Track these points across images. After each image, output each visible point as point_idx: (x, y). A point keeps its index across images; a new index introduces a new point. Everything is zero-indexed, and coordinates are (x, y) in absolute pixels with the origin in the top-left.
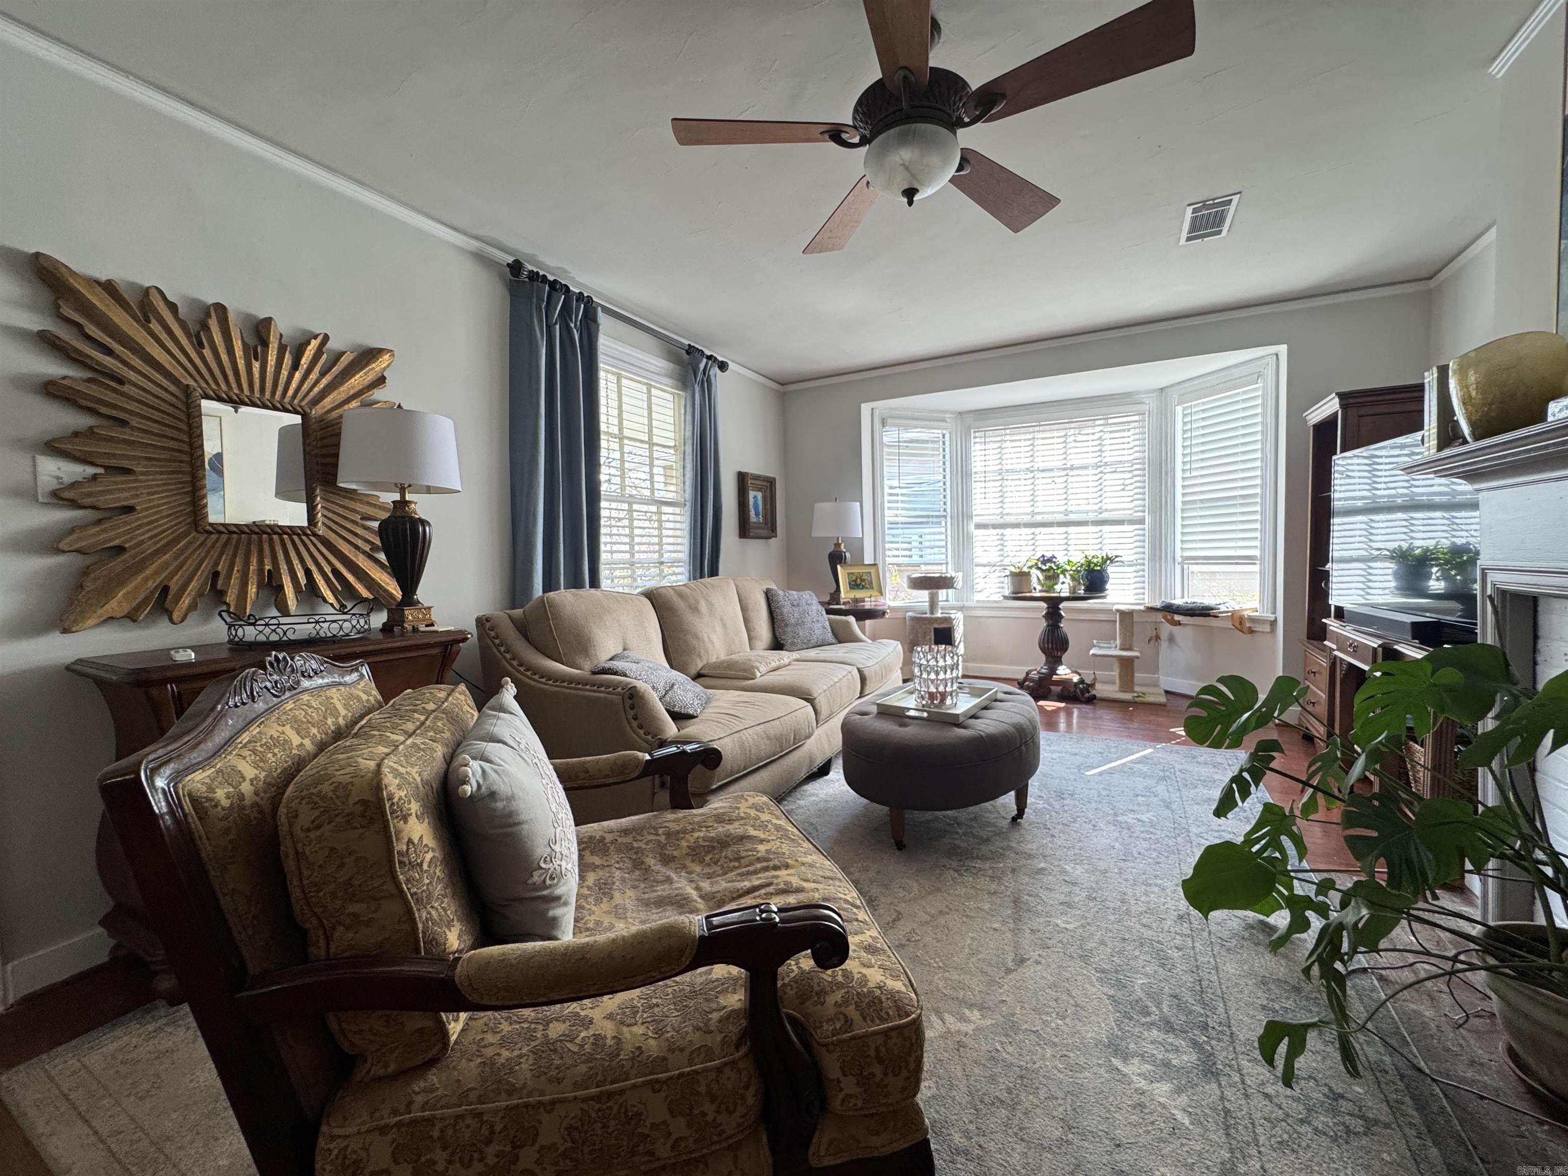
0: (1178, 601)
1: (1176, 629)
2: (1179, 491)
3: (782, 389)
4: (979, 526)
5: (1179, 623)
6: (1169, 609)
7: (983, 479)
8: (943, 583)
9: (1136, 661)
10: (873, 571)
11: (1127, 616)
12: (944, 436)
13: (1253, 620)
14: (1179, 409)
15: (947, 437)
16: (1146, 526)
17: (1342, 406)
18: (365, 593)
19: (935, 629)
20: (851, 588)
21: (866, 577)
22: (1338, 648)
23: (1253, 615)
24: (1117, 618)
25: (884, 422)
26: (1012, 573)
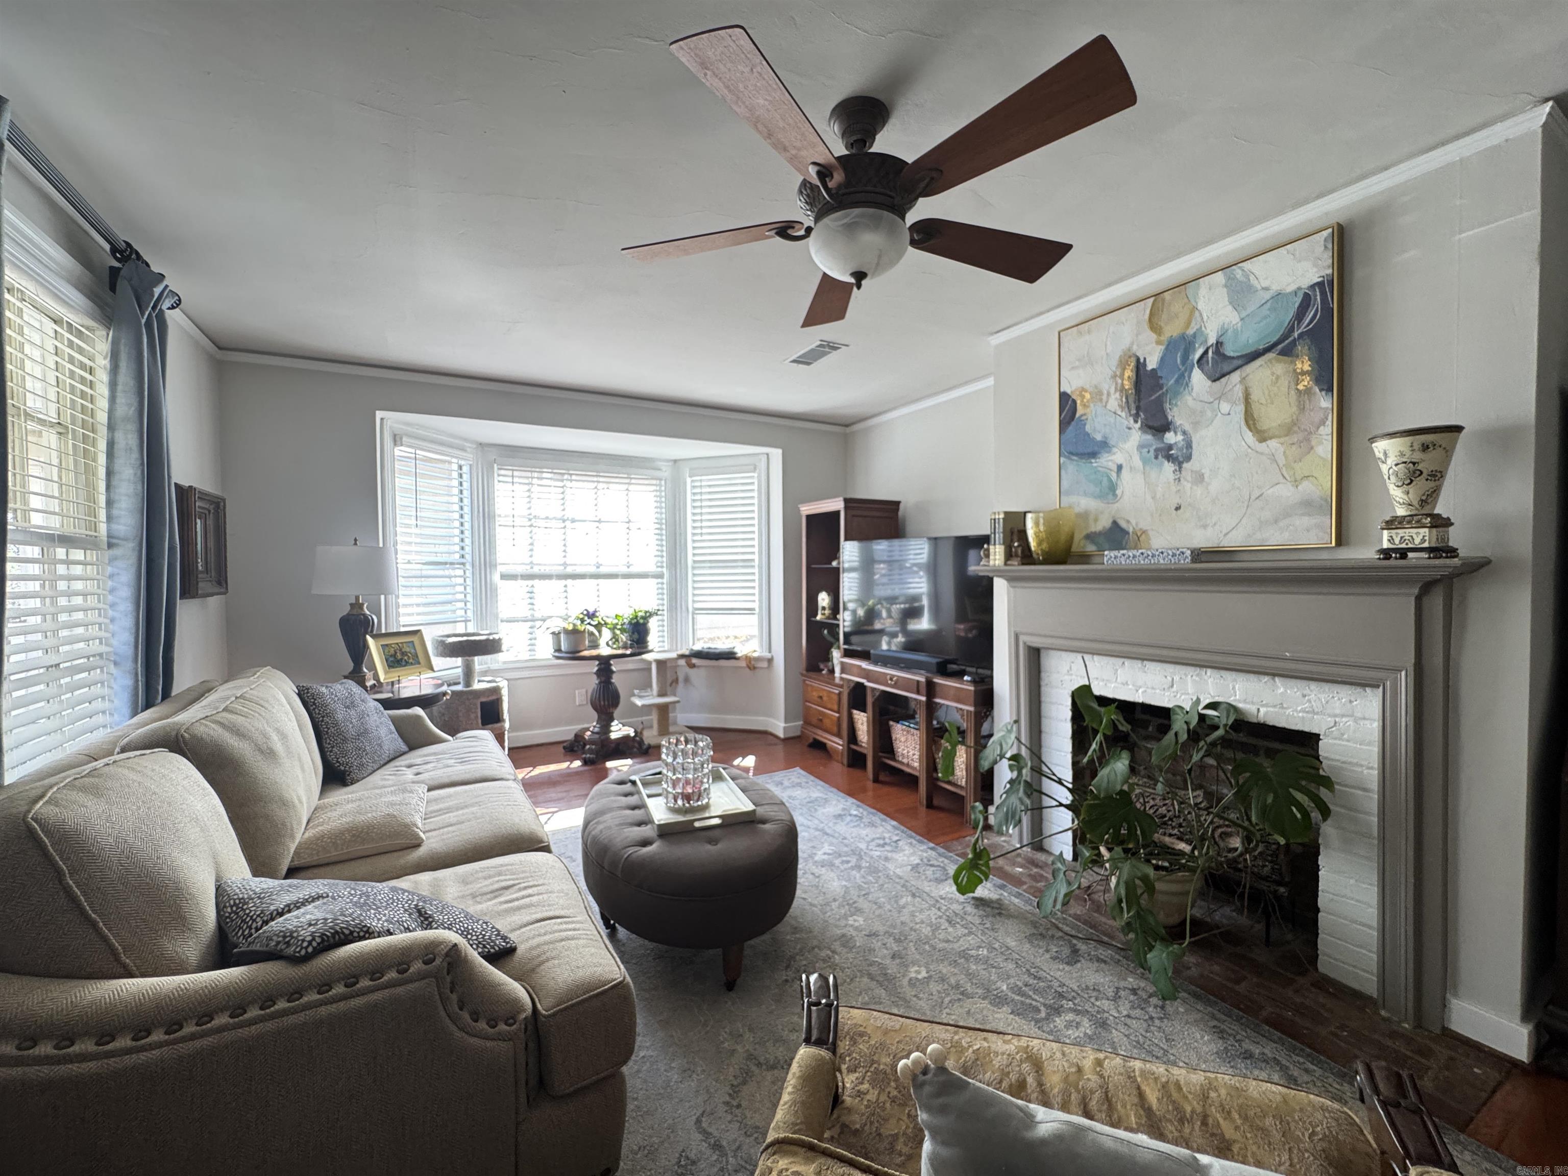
0: (698, 647)
1: (692, 672)
2: (690, 551)
3: (220, 355)
4: (504, 577)
5: (694, 666)
6: (699, 655)
7: (512, 524)
8: (490, 647)
10: (415, 639)
11: (661, 663)
12: (460, 467)
13: (756, 659)
14: (689, 480)
15: (465, 469)
16: (665, 581)
17: (846, 508)
19: (482, 703)
20: (390, 666)
21: (408, 650)
22: (869, 681)
23: (756, 655)
24: (654, 667)
25: (397, 440)
26: (566, 631)
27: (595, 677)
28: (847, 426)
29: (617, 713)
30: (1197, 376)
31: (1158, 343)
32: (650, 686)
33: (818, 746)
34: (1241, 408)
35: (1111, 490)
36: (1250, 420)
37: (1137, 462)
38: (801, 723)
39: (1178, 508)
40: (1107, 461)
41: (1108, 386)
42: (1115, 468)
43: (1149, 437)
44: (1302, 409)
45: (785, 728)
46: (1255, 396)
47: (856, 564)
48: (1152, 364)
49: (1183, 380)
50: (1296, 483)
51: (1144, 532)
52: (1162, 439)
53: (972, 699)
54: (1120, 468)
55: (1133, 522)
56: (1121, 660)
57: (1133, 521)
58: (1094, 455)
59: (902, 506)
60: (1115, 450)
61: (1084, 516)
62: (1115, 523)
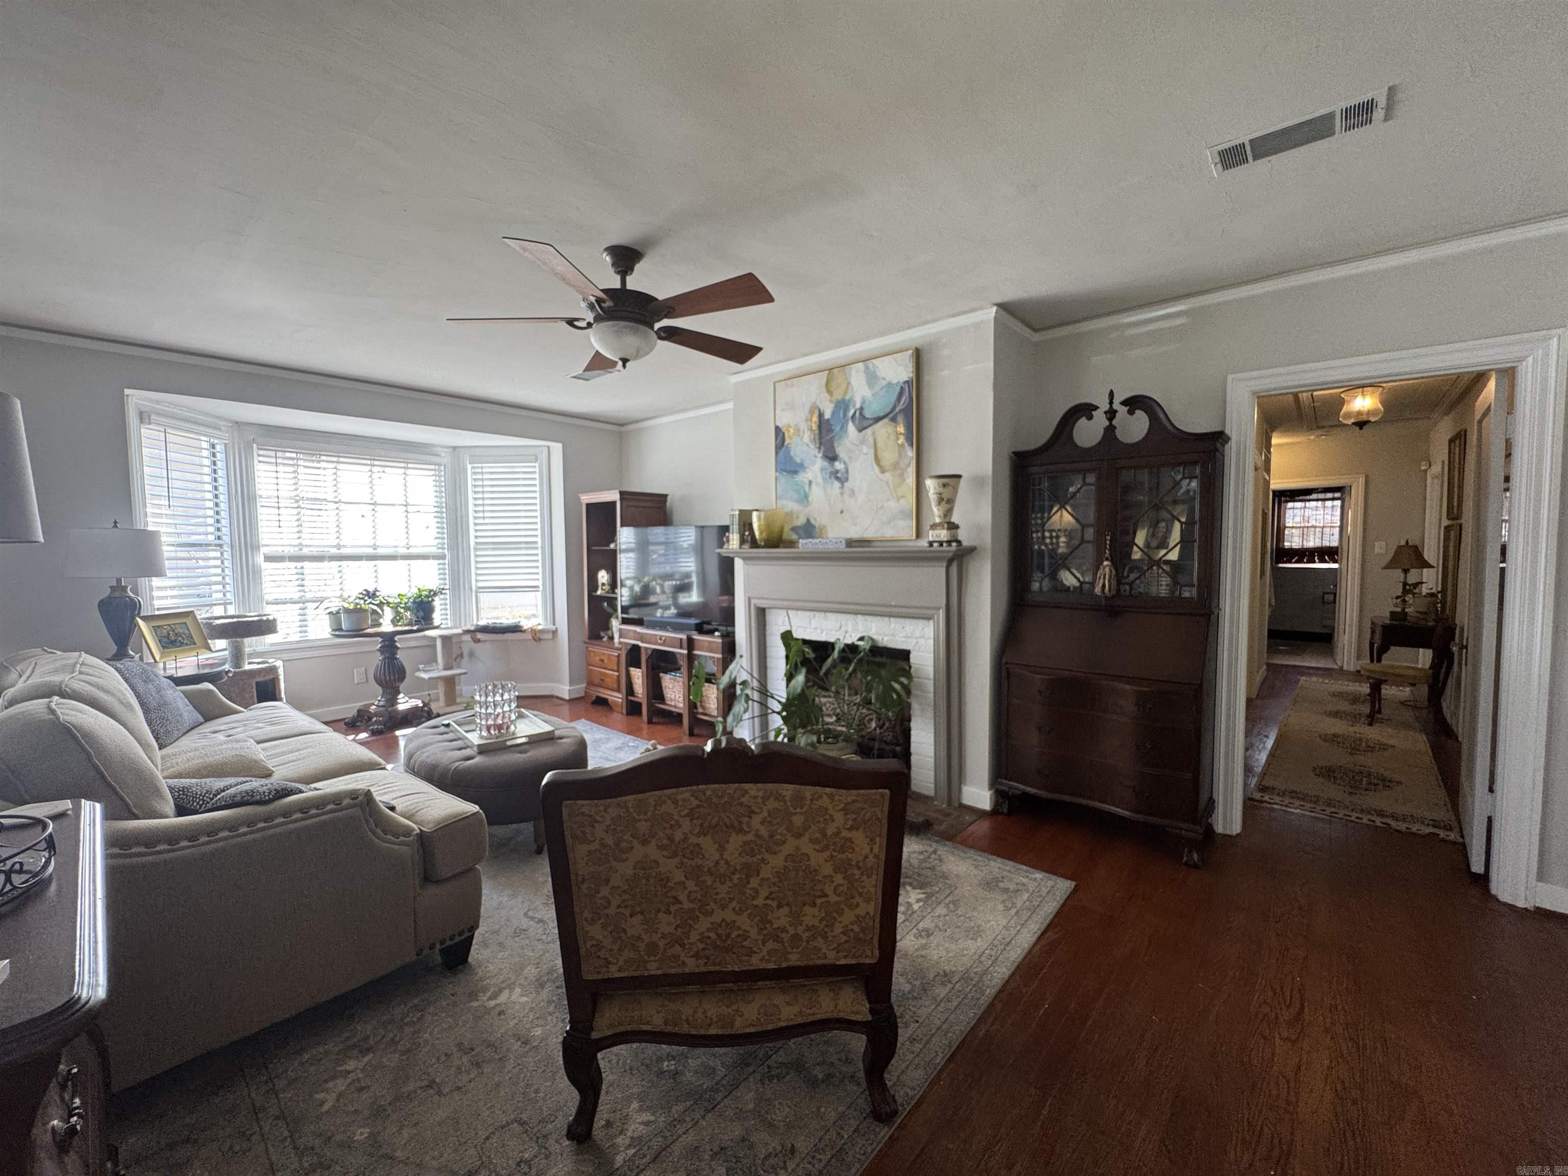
0: (482, 623)
2: (472, 534)
4: (268, 559)
5: (479, 641)
6: (485, 629)
7: (276, 505)
11: (445, 639)
13: (542, 631)
14: (469, 467)
15: (219, 448)
16: (446, 561)
19: (257, 683)
20: (164, 647)
21: (181, 631)
22: (642, 642)
23: (540, 627)
24: (439, 643)
25: (143, 417)
26: (347, 611)
27: (378, 654)
28: (622, 425)
29: (402, 687)
30: (851, 427)
31: (831, 401)
32: (435, 660)
33: (601, 702)
34: (872, 451)
35: (804, 499)
36: (877, 460)
37: (820, 481)
38: (584, 685)
39: (842, 512)
40: (803, 477)
41: (803, 426)
42: (807, 482)
43: (826, 464)
44: (900, 455)
45: (569, 691)
46: (879, 444)
47: (633, 546)
48: (827, 415)
49: (844, 428)
50: (898, 499)
51: (824, 527)
52: (833, 466)
53: (720, 649)
54: (810, 482)
55: (818, 520)
56: (812, 614)
57: (819, 520)
58: (795, 472)
59: (669, 498)
60: (807, 470)
61: (790, 515)
62: (808, 520)
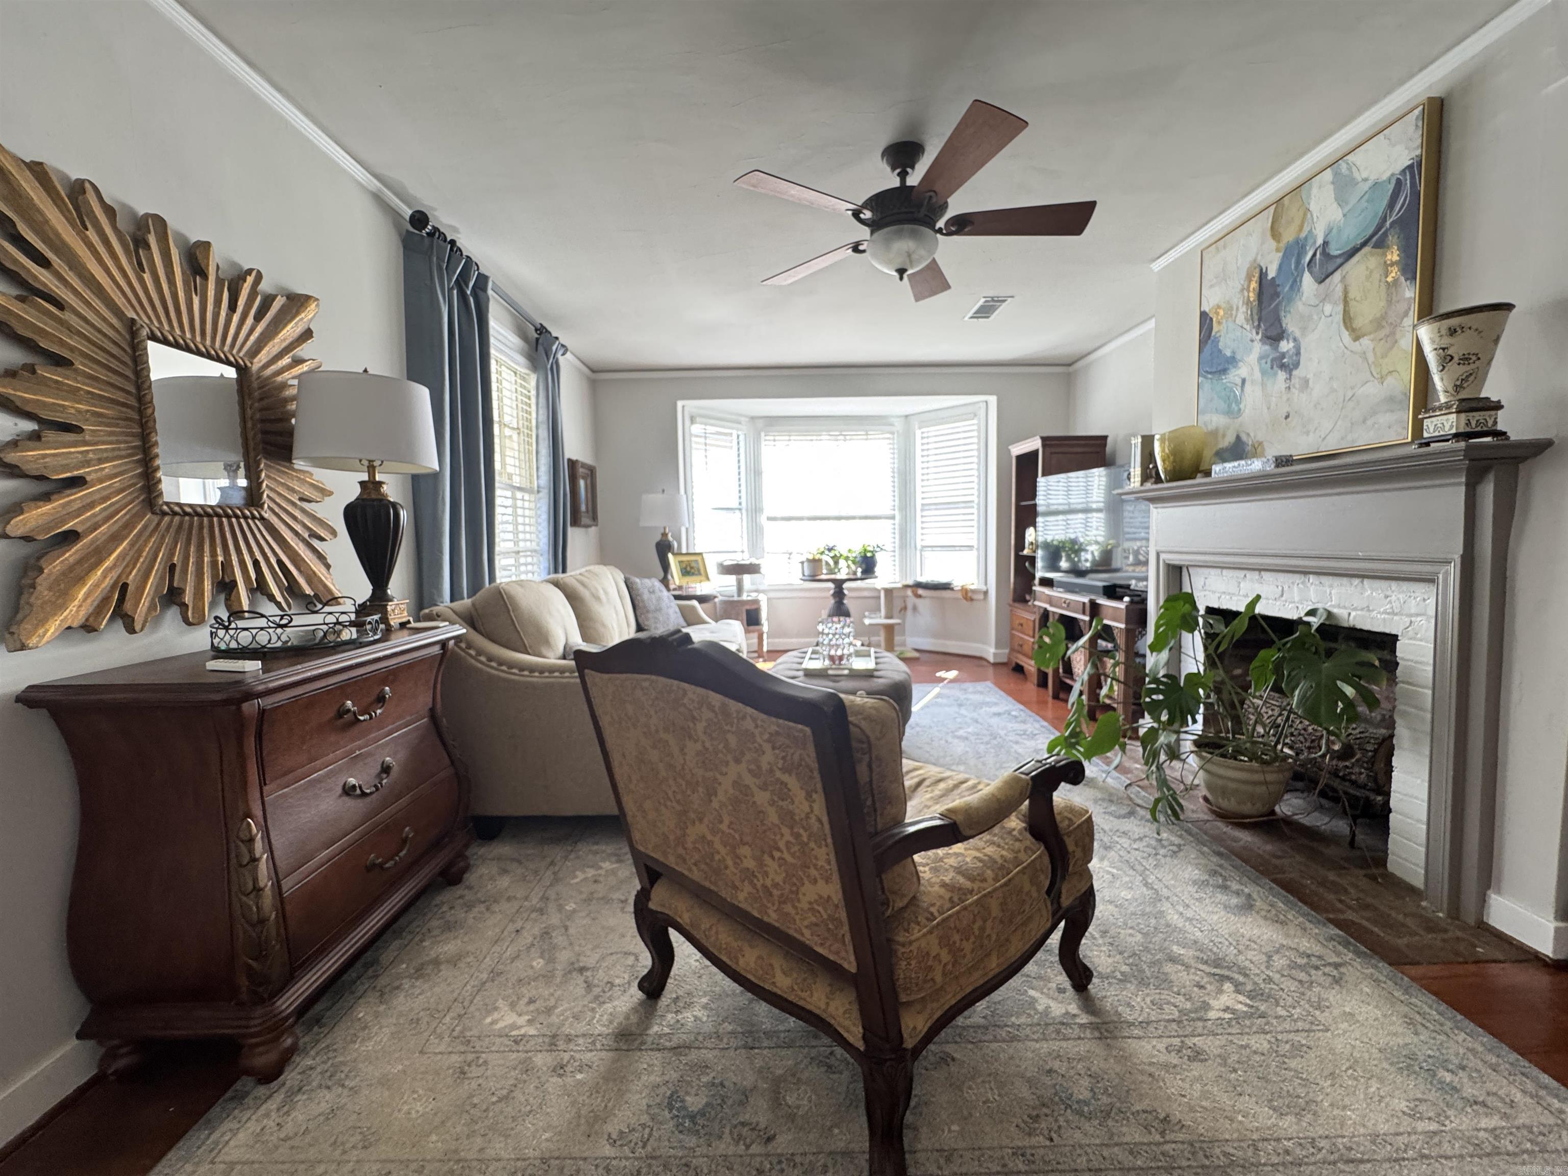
0: (923, 579)
1: (918, 602)
2: (919, 495)
3: (594, 376)
4: (769, 519)
5: (920, 596)
6: (919, 585)
8: (752, 569)
9: (896, 627)
10: (699, 558)
11: (889, 592)
12: (738, 437)
13: (974, 591)
14: (918, 433)
15: (742, 438)
16: (896, 522)
17: (1044, 446)
18: (308, 591)
19: (747, 609)
20: (681, 574)
21: (695, 565)
22: (1051, 605)
23: (973, 587)
24: (882, 594)
25: (693, 420)
26: (808, 560)
27: (830, 596)
28: (1070, 365)
30: (1307, 279)
31: (1278, 250)
32: (880, 610)
33: (1019, 669)
34: (1340, 308)
35: (1232, 407)
36: (1348, 320)
37: (1257, 375)
38: (1007, 651)
39: (1287, 417)
40: (1234, 375)
41: (1238, 301)
42: (1239, 382)
43: (1267, 347)
44: (1390, 302)
45: (995, 654)
46: (1353, 294)
48: (1271, 274)
49: (1296, 284)
50: (1382, 379)
51: (1260, 444)
52: (1276, 348)
53: (1123, 615)
54: (1244, 381)
55: (1252, 435)
56: (1241, 573)
57: (1254, 434)
58: (1224, 371)
59: (1109, 440)
60: (1241, 364)
61: (1214, 433)
62: (1238, 438)
